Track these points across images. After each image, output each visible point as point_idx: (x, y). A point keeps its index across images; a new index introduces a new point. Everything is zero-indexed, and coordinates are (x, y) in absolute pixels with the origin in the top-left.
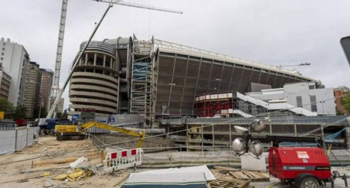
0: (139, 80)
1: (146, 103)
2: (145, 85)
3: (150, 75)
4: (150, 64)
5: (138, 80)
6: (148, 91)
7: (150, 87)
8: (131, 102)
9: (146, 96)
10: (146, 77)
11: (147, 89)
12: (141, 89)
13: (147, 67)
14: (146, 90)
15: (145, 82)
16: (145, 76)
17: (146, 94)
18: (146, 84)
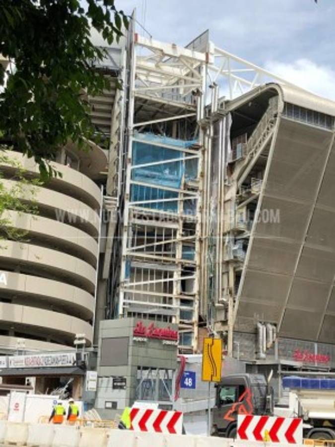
0: (153, 206)
1: (176, 304)
2: (175, 231)
3: (193, 190)
4: (197, 148)
5: (147, 206)
6: (184, 257)
7: (192, 242)
8: (122, 300)
9: (177, 277)
10: (180, 198)
11: (185, 248)
12: (159, 248)
13: (183, 158)
14: (179, 252)
15: (176, 221)
16: (175, 195)
17: (180, 269)
18: (179, 227)
